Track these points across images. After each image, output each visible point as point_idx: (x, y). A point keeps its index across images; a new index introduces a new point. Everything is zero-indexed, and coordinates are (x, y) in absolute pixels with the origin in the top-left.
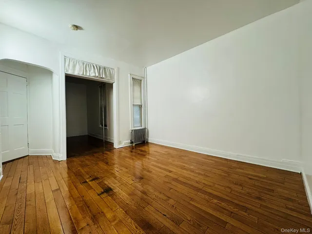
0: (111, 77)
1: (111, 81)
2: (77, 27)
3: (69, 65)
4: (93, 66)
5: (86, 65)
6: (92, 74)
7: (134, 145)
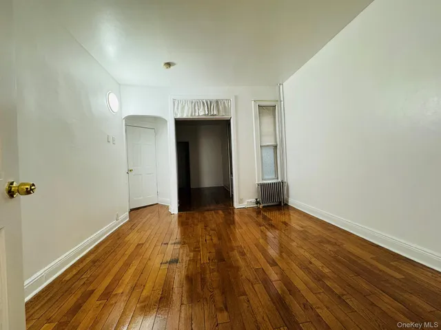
0: (225, 112)
1: (226, 117)
2: (169, 65)
3: (178, 108)
4: (203, 103)
5: (195, 104)
6: (201, 113)
7: (261, 206)
